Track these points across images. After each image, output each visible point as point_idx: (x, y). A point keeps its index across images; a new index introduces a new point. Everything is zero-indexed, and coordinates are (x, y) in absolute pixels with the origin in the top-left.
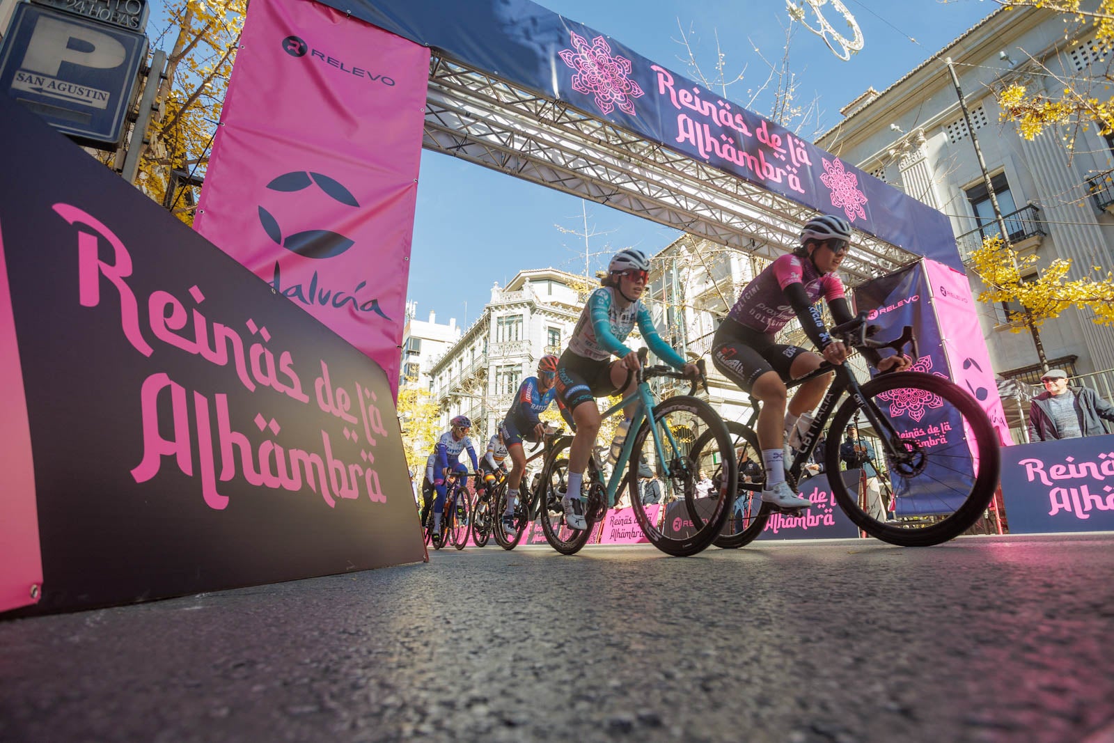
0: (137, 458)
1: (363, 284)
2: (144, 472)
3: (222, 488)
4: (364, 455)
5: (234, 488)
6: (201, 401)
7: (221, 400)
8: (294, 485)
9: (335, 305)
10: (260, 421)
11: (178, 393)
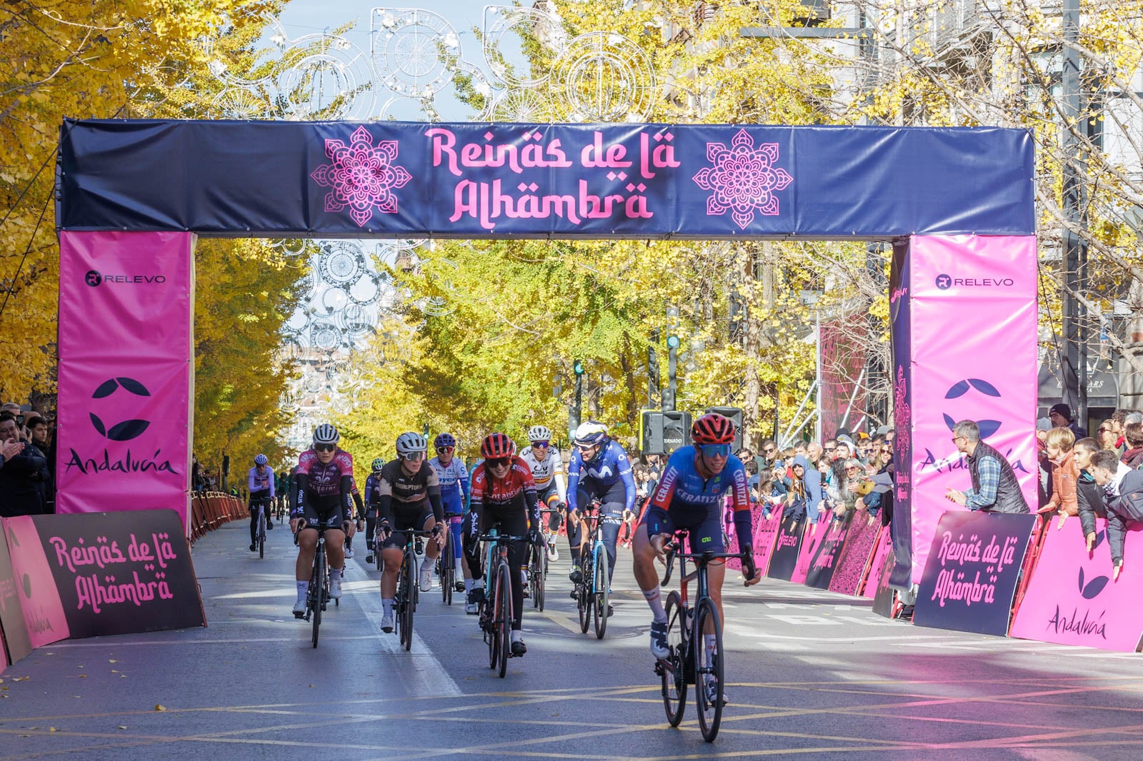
0: (78, 603)
1: (158, 452)
2: (80, 607)
3: (98, 606)
4: (158, 576)
5: (102, 605)
6: (89, 579)
7: (94, 576)
8: (122, 600)
9: (143, 470)
10: (107, 579)
11: (83, 579)
